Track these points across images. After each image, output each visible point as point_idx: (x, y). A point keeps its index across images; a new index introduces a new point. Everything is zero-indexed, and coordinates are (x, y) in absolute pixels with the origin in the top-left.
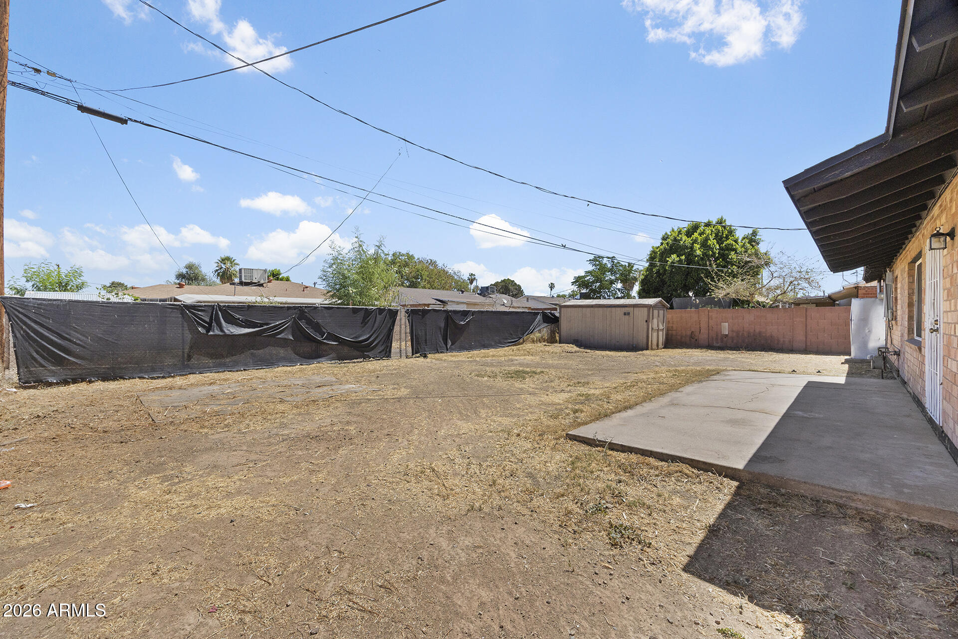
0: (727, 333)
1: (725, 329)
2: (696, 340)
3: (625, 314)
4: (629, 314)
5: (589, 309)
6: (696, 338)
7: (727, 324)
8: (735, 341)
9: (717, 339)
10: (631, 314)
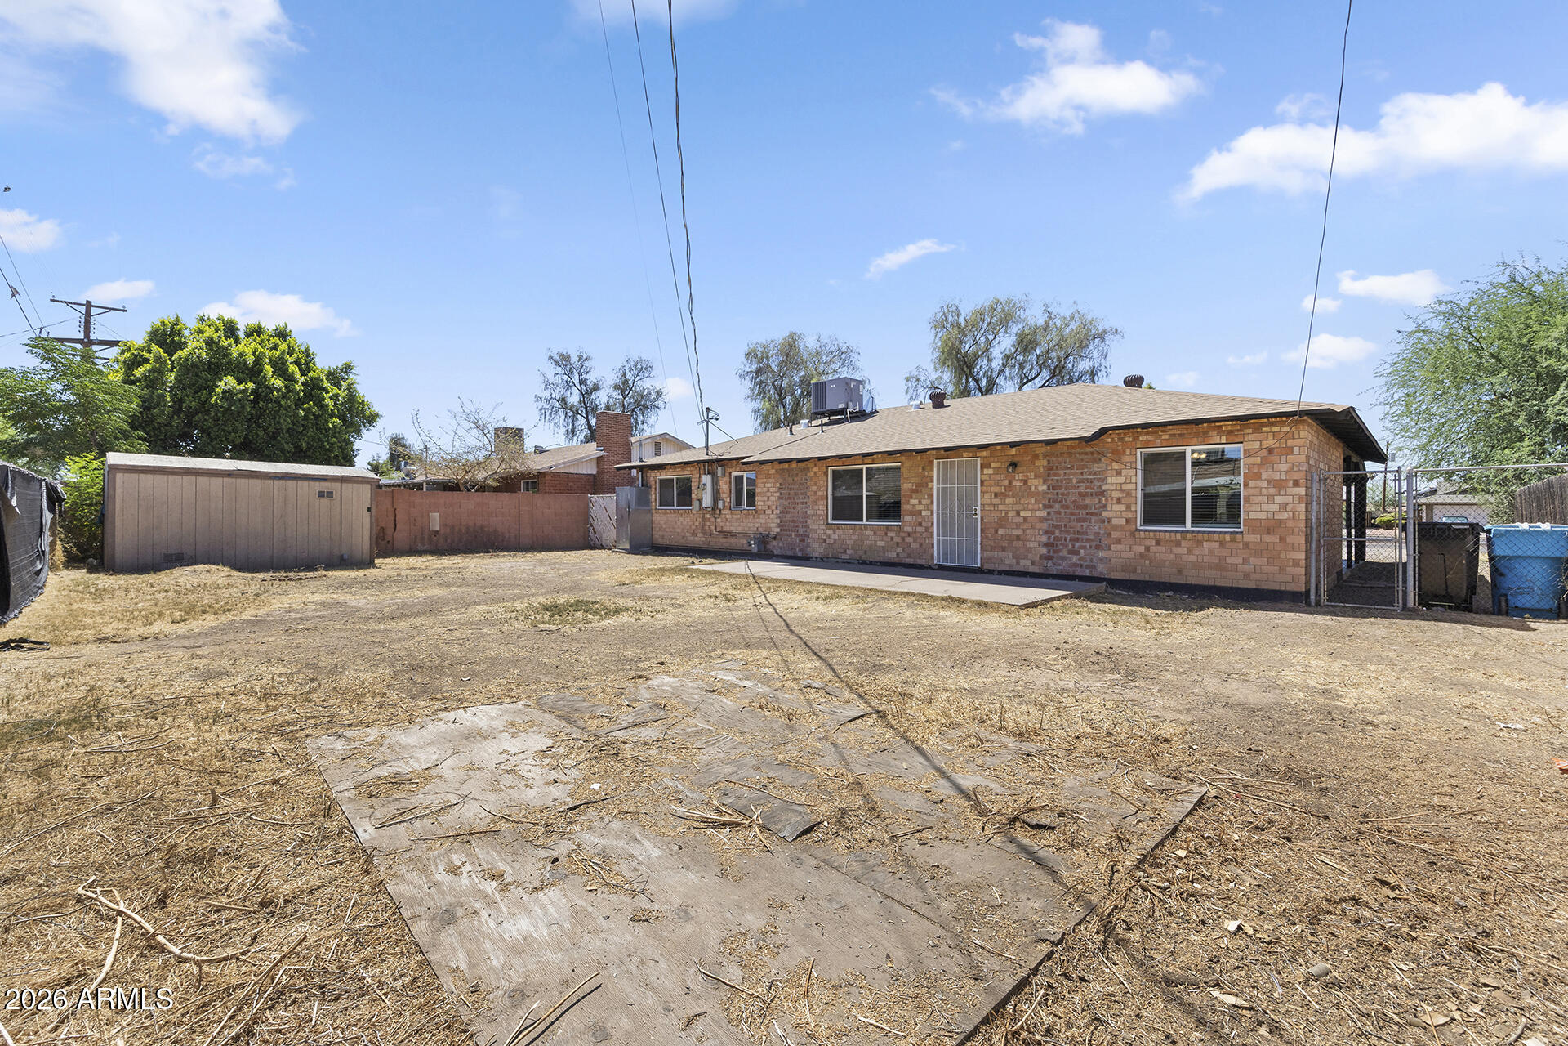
0: (438, 529)
1: (436, 522)
2: (388, 542)
3: (321, 494)
4: (330, 494)
5: (219, 480)
6: (390, 539)
7: (437, 515)
8: (449, 541)
9: (423, 539)
10: (336, 495)
